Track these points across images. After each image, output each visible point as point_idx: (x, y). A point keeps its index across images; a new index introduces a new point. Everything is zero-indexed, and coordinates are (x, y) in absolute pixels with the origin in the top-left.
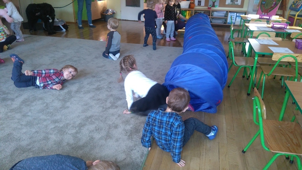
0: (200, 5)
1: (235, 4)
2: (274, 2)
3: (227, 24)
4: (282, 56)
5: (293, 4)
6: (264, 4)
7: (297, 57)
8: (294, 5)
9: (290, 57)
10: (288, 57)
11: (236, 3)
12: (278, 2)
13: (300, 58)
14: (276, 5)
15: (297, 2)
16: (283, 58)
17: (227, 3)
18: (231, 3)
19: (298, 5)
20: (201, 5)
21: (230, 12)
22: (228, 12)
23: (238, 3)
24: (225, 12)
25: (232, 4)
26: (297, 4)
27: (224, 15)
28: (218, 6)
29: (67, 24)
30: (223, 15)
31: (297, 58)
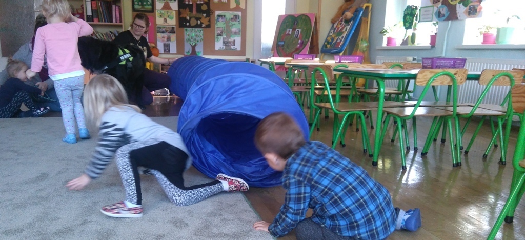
2: (299, 41)
6: (283, 46)
7: (455, 74)
8: (328, 44)
9: (445, 76)
11: (232, 47)
12: (307, 40)
15: (333, 39)
16: (436, 78)
17: (217, 48)
18: (224, 47)
19: (337, 44)
20: (171, 52)
23: (235, 47)
25: (226, 49)
26: (335, 41)
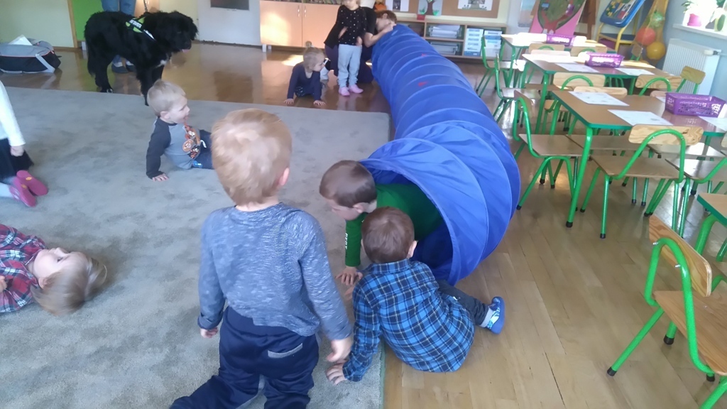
0: (399, 8)
1: (479, 8)
2: (569, 6)
3: (463, 56)
4: (652, 132)
5: (608, 9)
6: (547, 9)
8: (610, 11)
9: (670, 135)
11: (481, 6)
12: (579, 5)
14: (573, 11)
15: (617, 5)
17: (460, 6)
18: (470, 5)
19: (621, 13)
20: (401, 10)
21: (469, 27)
22: (466, 27)
23: (485, 5)
24: (459, 27)
25: (471, 8)
26: (619, 9)
27: (456, 33)
28: (440, 12)
29: (57, 54)
30: (452, 35)
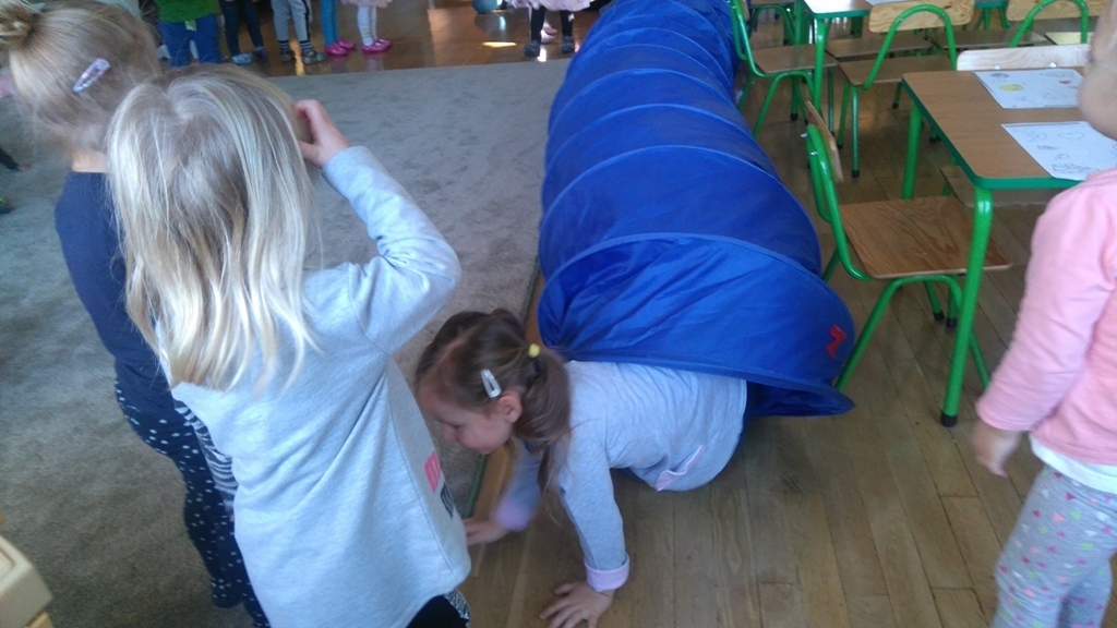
4: (899, 13)
7: (947, 7)
9: (927, 13)
10: (920, 13)
13: (956, 11)
16: (904, 18)
31: (946, 11)
